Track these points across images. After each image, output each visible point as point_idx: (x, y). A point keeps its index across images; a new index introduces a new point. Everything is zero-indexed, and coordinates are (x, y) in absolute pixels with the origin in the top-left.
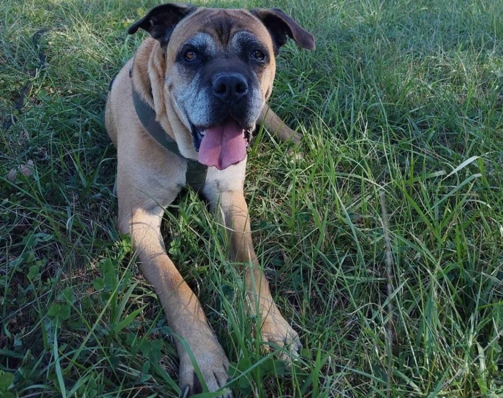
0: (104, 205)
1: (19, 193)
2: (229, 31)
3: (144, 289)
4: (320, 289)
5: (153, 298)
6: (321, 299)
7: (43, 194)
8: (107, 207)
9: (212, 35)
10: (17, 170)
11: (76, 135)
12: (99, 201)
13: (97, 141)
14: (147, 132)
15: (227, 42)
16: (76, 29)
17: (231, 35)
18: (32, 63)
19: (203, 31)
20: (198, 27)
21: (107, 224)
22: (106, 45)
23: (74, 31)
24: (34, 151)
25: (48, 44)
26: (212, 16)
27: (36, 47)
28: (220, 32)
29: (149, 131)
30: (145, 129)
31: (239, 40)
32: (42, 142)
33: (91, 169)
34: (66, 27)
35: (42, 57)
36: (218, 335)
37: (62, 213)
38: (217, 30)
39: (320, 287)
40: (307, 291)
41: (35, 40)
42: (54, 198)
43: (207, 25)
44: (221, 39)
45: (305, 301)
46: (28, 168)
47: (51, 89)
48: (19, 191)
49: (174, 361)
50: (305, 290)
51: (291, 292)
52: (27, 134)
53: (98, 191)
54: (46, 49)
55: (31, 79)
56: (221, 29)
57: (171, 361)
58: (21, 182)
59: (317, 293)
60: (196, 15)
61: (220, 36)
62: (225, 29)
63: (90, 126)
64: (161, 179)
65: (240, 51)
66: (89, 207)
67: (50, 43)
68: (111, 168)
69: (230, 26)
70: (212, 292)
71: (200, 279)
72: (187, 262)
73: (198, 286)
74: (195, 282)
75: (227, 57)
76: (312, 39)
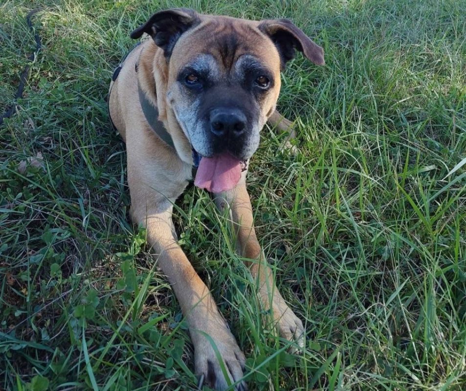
0: (113, 196)
1: (31, 186)
2: (234, 53)
3: (158, 280)
4: (321, 278)
5: (167, 289)
6: (322, 289)
7: (54, 185)
8: (116, 197)
9: (215, 58)
10: (27, 162)
11: (80, 123)
12: (108, 192)
15: (230, 67)
16: (68, 9)
17: (235, 58)
18: (29, 45)
19: (207, 52)
20: (201, 48)
21: (118, 215)
22: (100, 27)
23: (67, 11)
24: (38, 140)
25: (42, 25)
26: (217, 34)
27: (32, 29)
28: (224, 54)
29: (155, 130)
30: (150, 127)
31: (242, 66)
32: (47, 131)
34: (58, 7)
35: (37, 39)
37: (75, 205)
38: (221, 52)
39: (321, 276)
40: (309, 281)
41: (29, 22)
42: (65, 191)
43: (210, 45)
44: (224, 62)
45: (308, 291)
46: (37, 160)
47: (49, 73)
48: (31, 183)
50: (307, 280)
51: (294, 281)
52: (31, 122)
53: (106, 182)
54: (40, 30)
55: (30, 64)
56: (226, 50)
58: (32, 175)
59: (317, 282)
60: (199, 30)
61: (224, 59)
62: (230, 50)
63: (93, 115)
64: (168, 174)
65: (243, 78)
66: (98, 198)
67: (44, 23)
69: (235, 48)
70: (222, 284)
71: (211, 270)
72: (198, 254)
73: (209, 278)
74: (206, 273)
75: (229, 85)
76: (322, 53)
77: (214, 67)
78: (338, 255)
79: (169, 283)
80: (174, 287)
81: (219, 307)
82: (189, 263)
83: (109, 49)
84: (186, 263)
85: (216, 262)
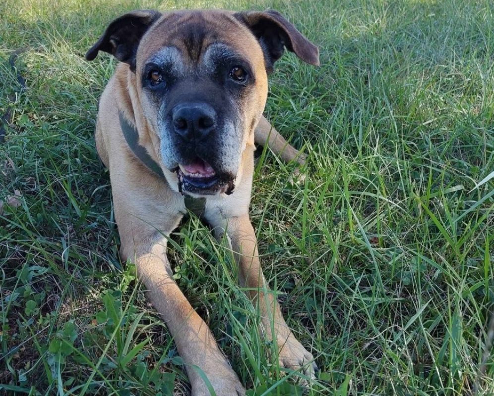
0: (102, 234)
1: (9, 226)
2: (201, 42)
3: (151, 318)
4: (334, 310)
5: (161, 327)
6: (335, 321)
7: (36, 225)
8: (105, 236)
9: (179, 49)
10: (4, 200)
11: (65, 162)
12: (97, 230)
13: (89, 168)
14: (135, 156)
15: (198, 59)
16: (55, 49)
17: (203, 49)
18: (12, 87)
19: (168, 44)
20: (162, 41)
21: (107, 253)
22: (90, 66)
23: (54, 51)
24: (21, 181)
25: (26, 66)
26: (180, 24)
27: (13, 69)
28: (188, 44)
30: (133, 153)
31: (212, 57)
32: (29, 171)
33: (85, 198)
34: (43, 46)
35: (21, 80)
36: (231, 361)
37: (58, 244)
38: (186, 43)
39: (334, 308)
40: (320, 313)
41: (12, 62)
42: (47, 229)
43: (172, 36)
44: (190, 54)
45: (319, 323)
46: (16, 199)
47: (35, 115)
48: (9, 223)
49: (187, 388)
50: (318, 312)
51: (303, 314)
52: (12, 163)
53: (94, 220)
54: (24, 71)
55: (11, 104)
56: (191, 40)
57: (184, 388)
58: (9, 214)
59: (330, 314)
60: (160, 24)
61: (189, 50)
62: (196, 40)
63: (80, 152)
64: (158, 204)
65: (213, 71)
66: (86, 237)
67: (29, 66)
68: (106, 197)
69: (202, 36)
70: (222, 318)
71: (210, 305)
72: (195, 289)
73: (208, 313)
74: (204, 309)
75: (196, 79)
76: (317, 52)
77: (177, 59)
78: (352, 283)
79: (163, 320)
80: (169, 325)
81: (219, 343)
82: (185, 298)
83: (100, 87)
84: (181, 298)
85: (214, 295)
